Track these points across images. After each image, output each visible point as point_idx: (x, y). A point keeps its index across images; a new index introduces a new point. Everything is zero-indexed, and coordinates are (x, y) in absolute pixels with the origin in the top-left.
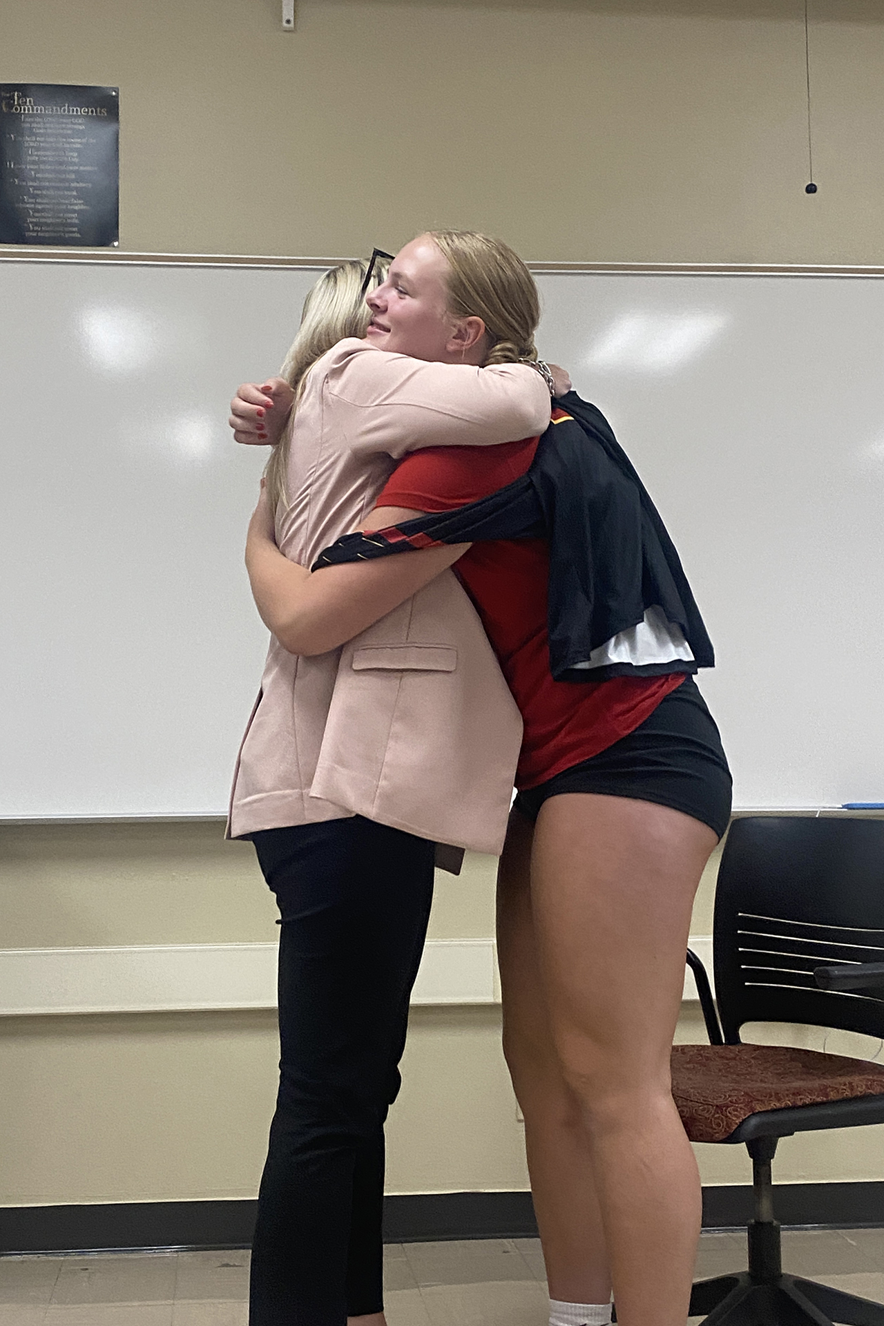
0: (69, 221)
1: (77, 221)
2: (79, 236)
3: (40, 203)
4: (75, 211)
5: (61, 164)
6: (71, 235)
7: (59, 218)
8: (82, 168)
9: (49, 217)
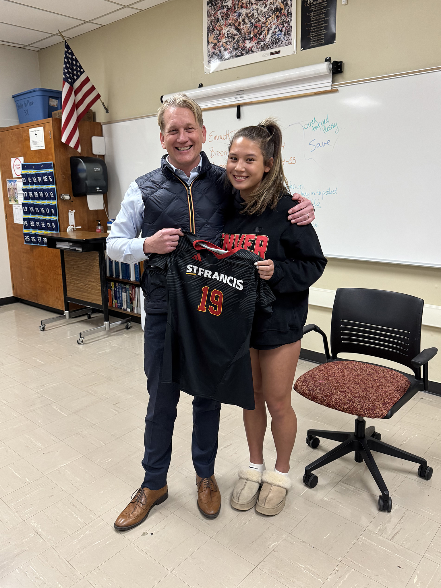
0: (321, 38)
1: (324, 37)
2: (324, 42)
3: (313, 34)
4: (323, 34)
5: (320, 19)
6: (322, 42)
7: (319, 37)
8: (325, 19)
9: (316, 38)
